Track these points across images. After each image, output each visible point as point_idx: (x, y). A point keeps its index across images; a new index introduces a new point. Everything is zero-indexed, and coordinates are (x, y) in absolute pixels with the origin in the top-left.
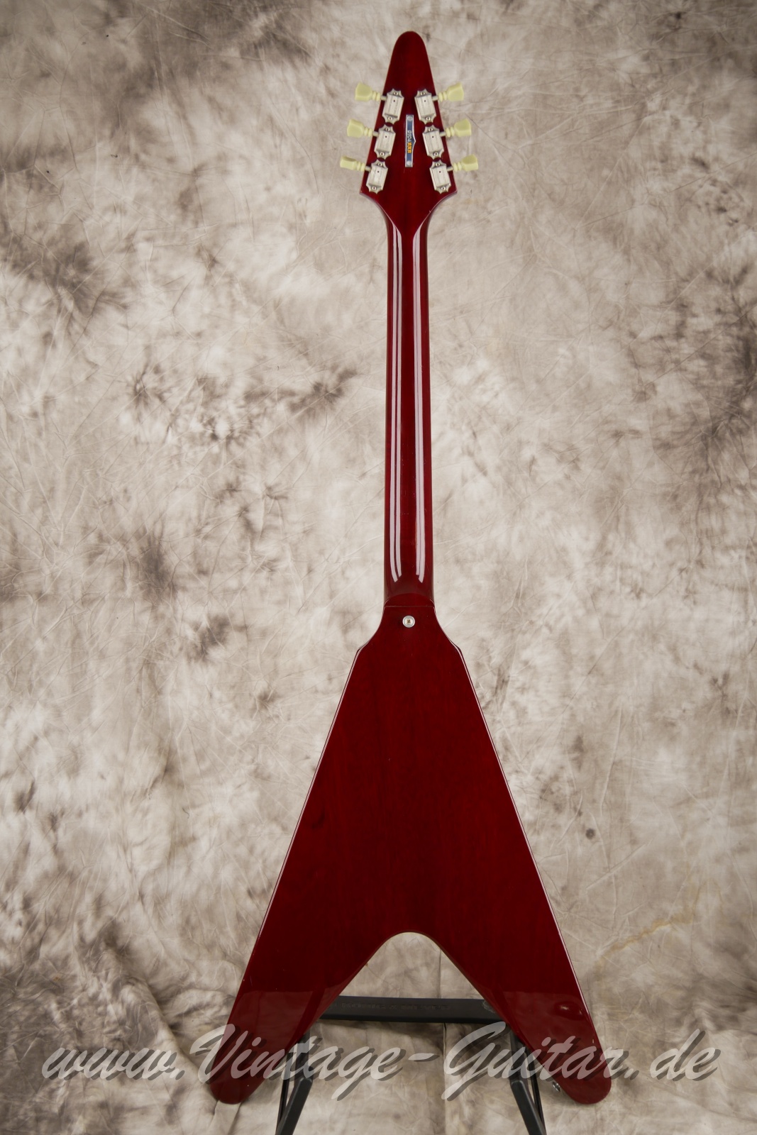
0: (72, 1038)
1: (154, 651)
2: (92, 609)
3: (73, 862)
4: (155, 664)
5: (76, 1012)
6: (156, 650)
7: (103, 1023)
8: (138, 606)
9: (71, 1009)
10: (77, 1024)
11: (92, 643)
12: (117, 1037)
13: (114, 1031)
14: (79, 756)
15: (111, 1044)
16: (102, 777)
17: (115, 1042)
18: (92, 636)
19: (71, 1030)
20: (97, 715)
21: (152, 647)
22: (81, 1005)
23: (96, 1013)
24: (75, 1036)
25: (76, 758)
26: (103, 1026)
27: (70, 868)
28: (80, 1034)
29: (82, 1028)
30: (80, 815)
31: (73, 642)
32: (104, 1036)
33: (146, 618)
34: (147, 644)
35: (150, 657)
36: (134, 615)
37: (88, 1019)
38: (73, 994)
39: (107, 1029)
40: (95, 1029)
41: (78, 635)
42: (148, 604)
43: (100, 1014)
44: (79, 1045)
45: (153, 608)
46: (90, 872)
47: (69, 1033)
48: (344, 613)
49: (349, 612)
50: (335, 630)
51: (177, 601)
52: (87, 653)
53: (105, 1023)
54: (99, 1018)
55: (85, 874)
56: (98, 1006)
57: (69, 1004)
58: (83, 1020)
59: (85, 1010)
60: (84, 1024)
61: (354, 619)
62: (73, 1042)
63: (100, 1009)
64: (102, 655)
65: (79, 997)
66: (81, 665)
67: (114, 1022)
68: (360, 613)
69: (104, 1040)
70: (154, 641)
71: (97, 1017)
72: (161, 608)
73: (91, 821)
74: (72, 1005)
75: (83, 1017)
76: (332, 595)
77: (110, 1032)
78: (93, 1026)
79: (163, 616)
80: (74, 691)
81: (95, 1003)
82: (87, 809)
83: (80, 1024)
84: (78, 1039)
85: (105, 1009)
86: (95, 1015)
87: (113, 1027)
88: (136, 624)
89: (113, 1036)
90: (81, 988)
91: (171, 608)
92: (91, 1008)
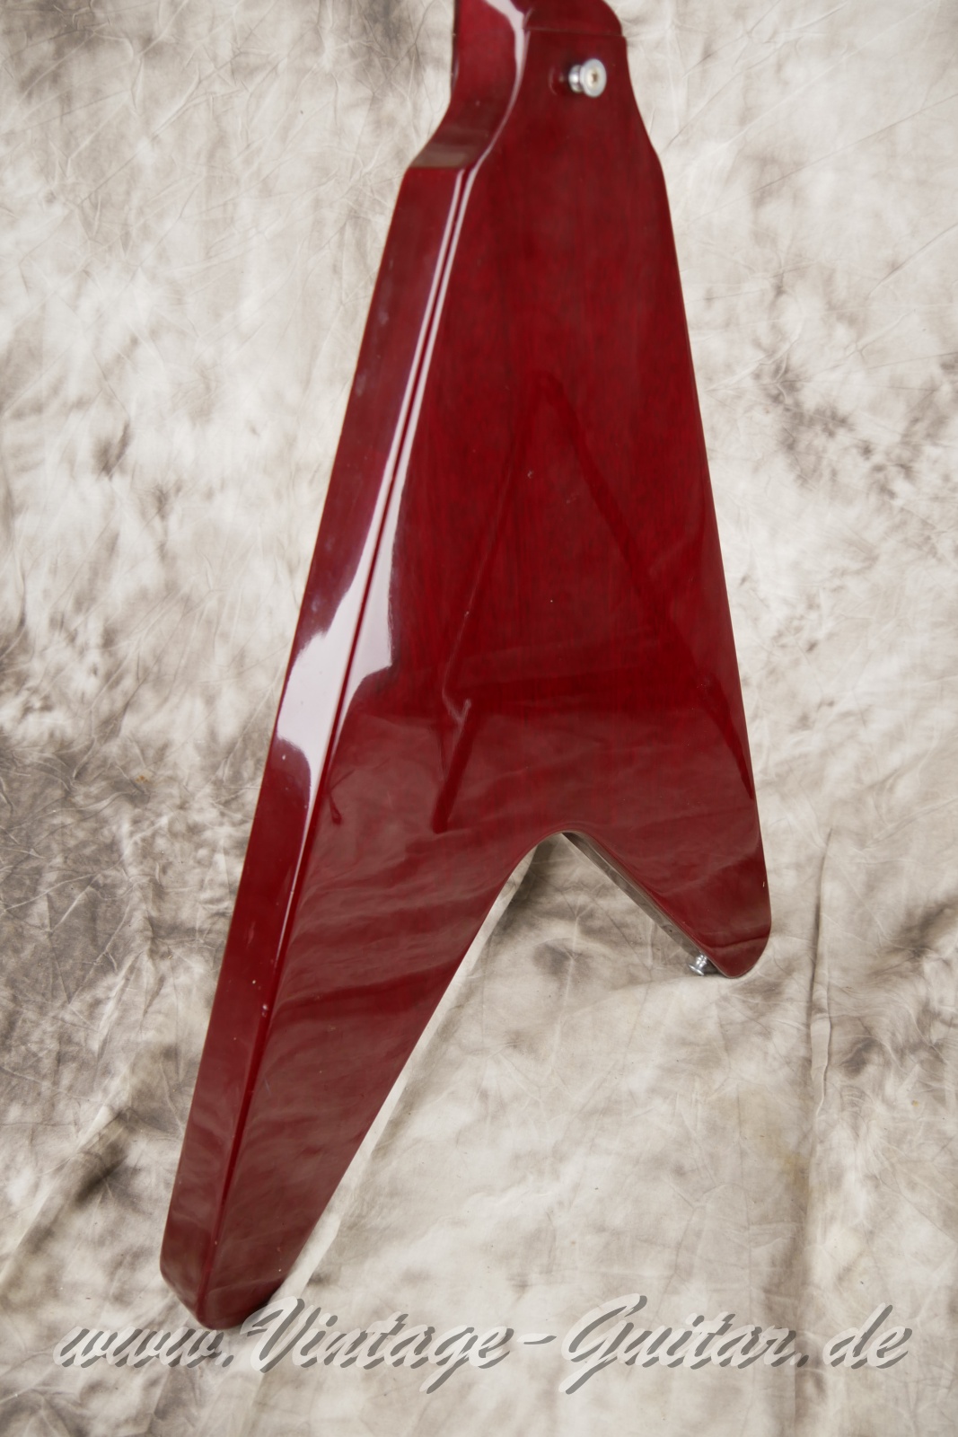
0: (145, 899)
1: (369, 194)
2: (251, 89)
3: (192, 578)
4: (369, 221)
5: (161, 843)
6: (372, 191)
7: (202, 881)
8: (346, 92)
9: (154, 836)
10: (157, 871)
11: (248, 162)
12: (221, 911)
13: (219, 900)
14: (213, 385)
15: (210, 921)
16: (254, 431)
17: (216, 918)
18: (248, 146)
19: (145, 880)
20: (250, 309)
21: (364, 185)
22: (173, 835)
23: (195, 858)
24: (150, 895)
25: (208, 388)
26: (201, 886)
27: (185, 589)
28: (159, 892)
29: (165, 881)
30: (209, 495)
31: (211, 155)
32: (200, 907)
33: (358, 121)
34: (356, 176)
35: (361, 205)
36: (335, 111)
37: (178, 867)
38: (163, 806)
39: (207, 895)
40: (186, 890)
41: (220, 142)
42: (364, 92)
43: (199, 862)
44: (154, 914)
45: (375, 101)
46: (221, 601)
47: (142, 888)
48: (764, 161)
49: (774, 160)
50: (739, 195)
51: (423, 90)
52: (238, 182)
53: (206, 881)
54: (197, 870)
55: (211, 604)
56: (199, 846)
57: (153, 823)
58: (170, 864)
59: (177, 846)
60: (170, 873)
61: (783, 177)
62: (144, 907)
63: (203, 853)
64: (266, 190)
65: (172, 814)
66: (225, 204)
67: (222, 885)
68: (799, 166)
69: (198, 915)
70: (369, 173)
71: (194, 868)
72: (390, 104)
73: (228, 510)
74: (157, 826)
75: (171, 859)
76: (745, 117)
77: (212, 901)
78: (185, 884)
79: (392, 122)
80: (208, 257)
81: (195, 838)
82: (223, 487)
83: (164, 870)
84: (154, 902)
85: (211, 857)
86: (191, 862)
87: (218, 892)
88: (339, 131)
89: (215, 908)
90: (178, 802)
91: (409, 104)
92: (187, 846)
